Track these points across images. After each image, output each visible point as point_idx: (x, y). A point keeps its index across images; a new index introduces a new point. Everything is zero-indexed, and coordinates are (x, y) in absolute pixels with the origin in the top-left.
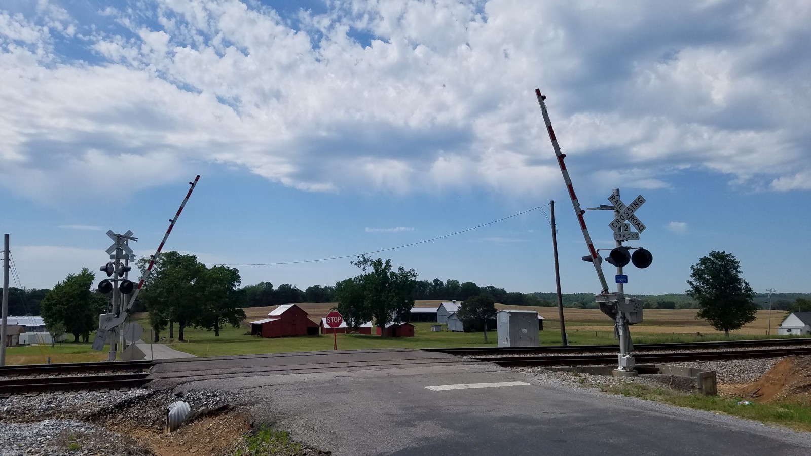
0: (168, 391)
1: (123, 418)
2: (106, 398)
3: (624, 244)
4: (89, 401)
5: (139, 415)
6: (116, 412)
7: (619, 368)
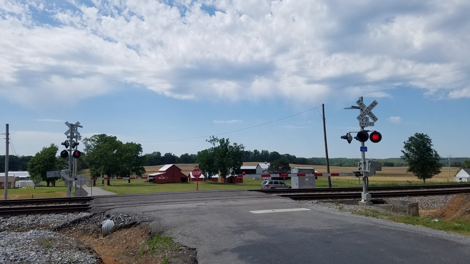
0: (101, 214)
1: (76, 229)
2: (66, 218)
3: (365, 129)
4: (56, 220)
5: (85, 228)
6: (72, 226)
7: (362, 201)
